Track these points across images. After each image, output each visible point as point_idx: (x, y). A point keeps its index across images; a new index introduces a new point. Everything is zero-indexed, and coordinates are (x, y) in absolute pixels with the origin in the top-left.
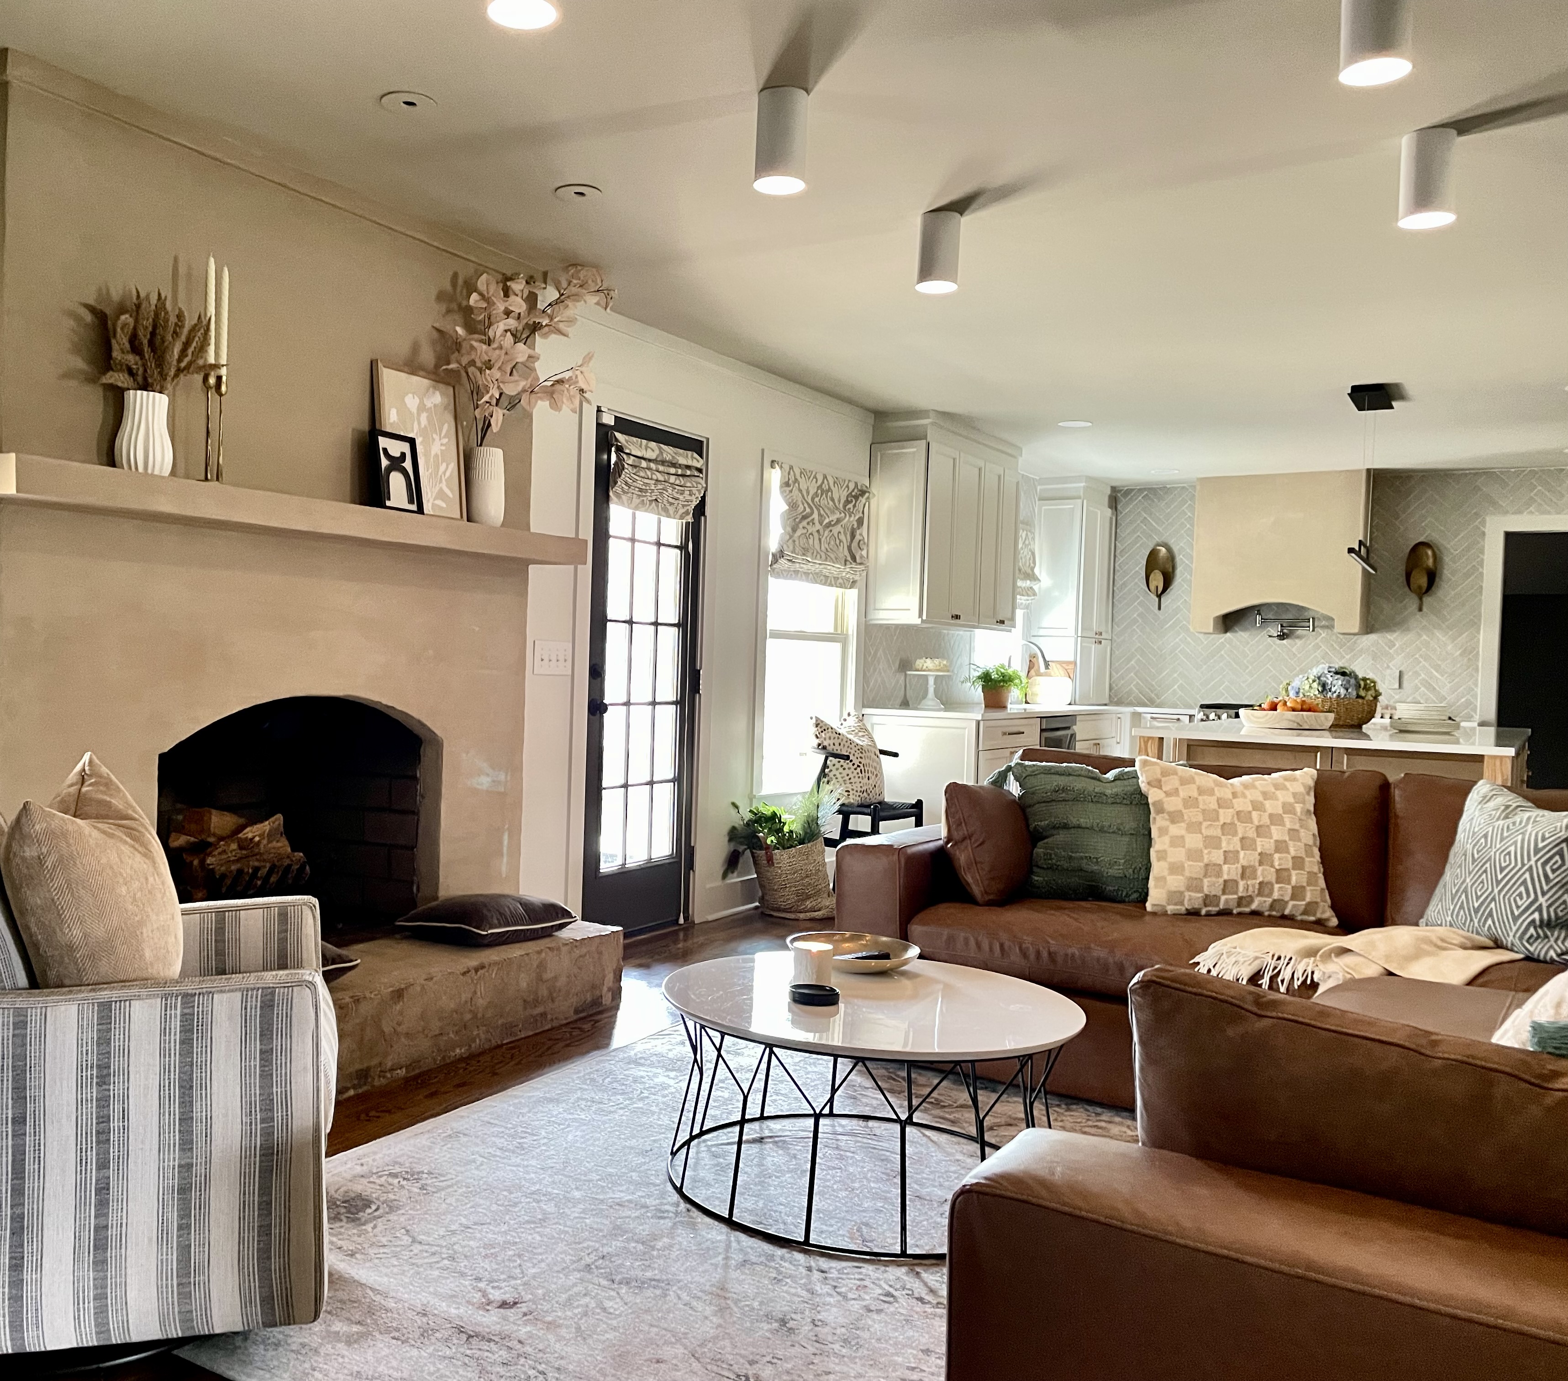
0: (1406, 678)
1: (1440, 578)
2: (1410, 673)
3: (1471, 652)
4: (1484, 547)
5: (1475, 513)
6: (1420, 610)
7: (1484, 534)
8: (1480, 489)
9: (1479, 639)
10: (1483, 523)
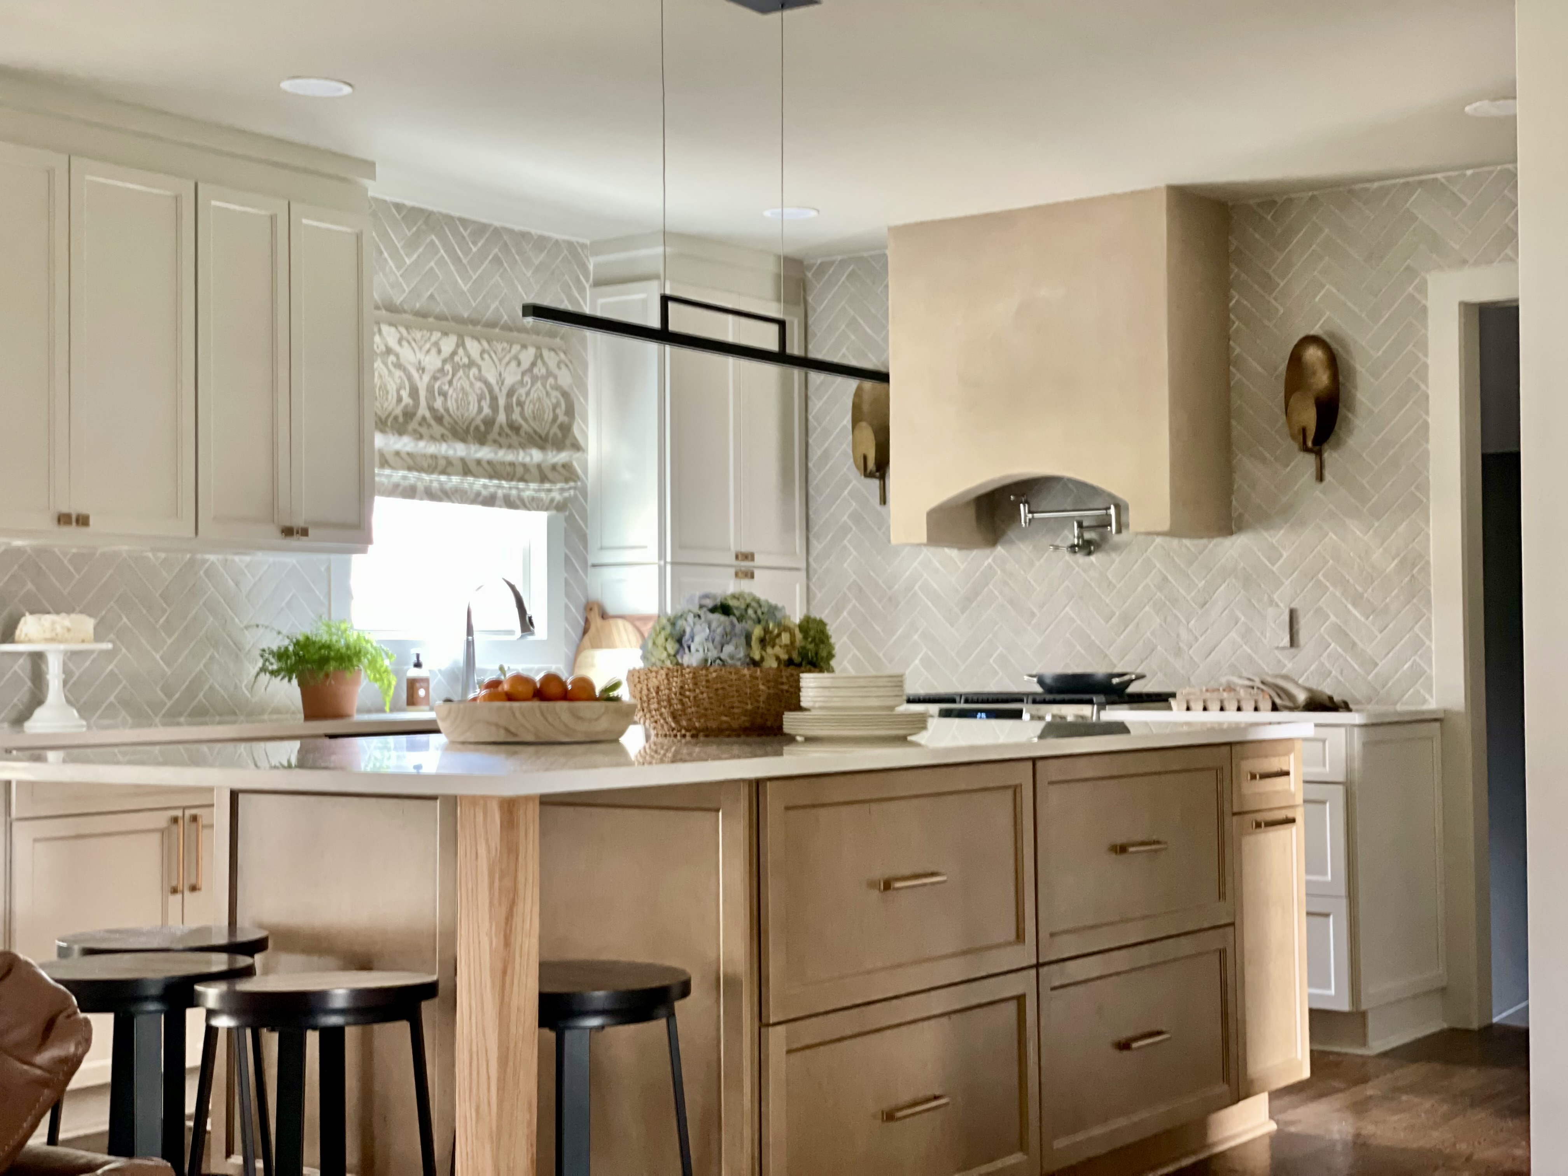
0: (1304, 622)
1: (1351, 408)
2: (1309, 615)
3: (1414, 565)
4: (1425, 336)
5: (1408, 268)
6: (1320, 478)
7: (1424, 310)
8: (1414, 218)
9: (1428, 535)
10: (1422, 288)
